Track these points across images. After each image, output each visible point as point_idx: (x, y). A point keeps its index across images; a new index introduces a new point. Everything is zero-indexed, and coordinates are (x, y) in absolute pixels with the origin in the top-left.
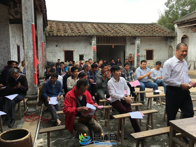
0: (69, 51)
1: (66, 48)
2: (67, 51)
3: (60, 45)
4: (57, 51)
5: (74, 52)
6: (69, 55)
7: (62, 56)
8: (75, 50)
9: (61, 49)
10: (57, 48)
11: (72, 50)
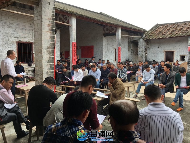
0: (170, 52)
1: (167, 49)
2: (168, 52)
3: (161, 46)
4: (158, 51)
5: (174, 53)
6: (169, 56)
7: (163, 56)
8: (175, 50)
9: (162, 50)
10: (159, 49)
11: (172, 50)
